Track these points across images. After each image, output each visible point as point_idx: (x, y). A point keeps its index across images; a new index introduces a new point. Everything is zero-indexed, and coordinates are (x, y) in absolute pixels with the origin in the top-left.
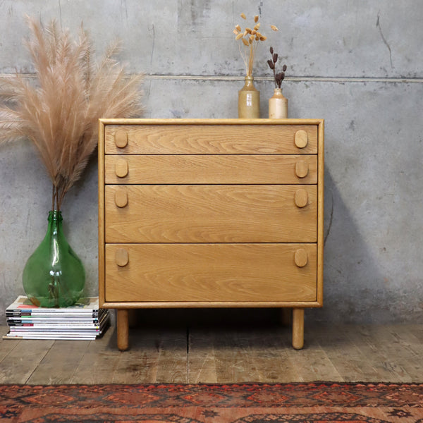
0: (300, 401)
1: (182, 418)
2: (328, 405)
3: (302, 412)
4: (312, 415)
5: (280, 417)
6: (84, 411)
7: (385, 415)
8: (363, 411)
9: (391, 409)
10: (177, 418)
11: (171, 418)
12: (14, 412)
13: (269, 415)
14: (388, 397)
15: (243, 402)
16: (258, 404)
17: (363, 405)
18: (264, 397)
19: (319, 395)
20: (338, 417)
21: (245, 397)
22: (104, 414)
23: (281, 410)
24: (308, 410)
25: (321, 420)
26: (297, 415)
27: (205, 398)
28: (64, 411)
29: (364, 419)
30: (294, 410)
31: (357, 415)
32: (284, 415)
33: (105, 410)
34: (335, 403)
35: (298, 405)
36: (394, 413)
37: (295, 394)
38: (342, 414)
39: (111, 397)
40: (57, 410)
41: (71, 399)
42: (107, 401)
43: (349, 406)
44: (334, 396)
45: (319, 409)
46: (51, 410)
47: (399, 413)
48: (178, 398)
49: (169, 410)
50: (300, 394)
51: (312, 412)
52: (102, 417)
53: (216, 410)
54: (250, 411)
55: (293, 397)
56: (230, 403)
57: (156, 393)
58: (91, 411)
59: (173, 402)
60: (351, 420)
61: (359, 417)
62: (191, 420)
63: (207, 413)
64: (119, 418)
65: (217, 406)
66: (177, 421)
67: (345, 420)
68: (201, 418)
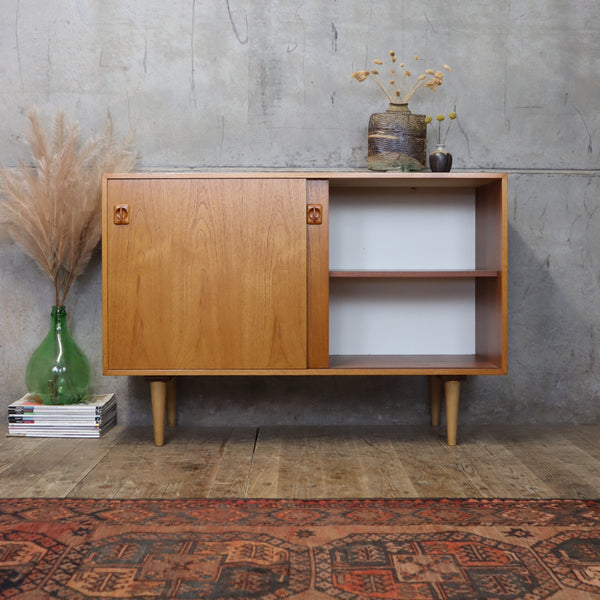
0: (405, 518)
1: (273, 538)
2: (437, 523)
3: (407, 531)
4: (419, 535)
5: (383, 537)
6: (165, 529)
7: (502, 535)
8: (477, 530)
9: (508, 529)
10: (267, 537)
11: (260, 538)
12: (86, 530)
13: (370, 534)
14: (505, 515)
15: (342, 520)
16: (358, 521)
17: (476, 524)
18: (365, 515)
19: (426, 512)
20: (448, 537)
21: (344, 515)
23: (385, 529)
24: (414, 529)
25: (429, 540)
26: (402, 534)
27: (299, 515)
28: (142, 529)
29: (479, 539)
30: (398, 529)
31: (469, 534)
32: (387, 534)
33: (188, 528)
34: (444, 521)
35: (404, 523)
36: (512, 533)
37: (400, 511)
38: (452, 533)
39: (195, 514)
40: (135, 527)
41: (151, 515)
42: (190, 518)
43: (461, 525)
44: (442, 514)
45: (428, 528)
46: (128, 528)
47: (517, 533)
48: (269, 515)
49: (259, 529)
50: (406, 511)
51: (419, 532)
52: (184, 537)
53: (311, 529)
54: (349, 529)
55: (399, 515)
56: (327, 520)
57: (245, 510)
58: (172, 529)
59: (264, 520)
60: (462, 541)
61: (471, 537)
62: (284, 542)
63: (300, 534)
64: (203, 537)
65: (312, 524)
66: (267, 541)
67: (456, 541)
68: (295, 539)
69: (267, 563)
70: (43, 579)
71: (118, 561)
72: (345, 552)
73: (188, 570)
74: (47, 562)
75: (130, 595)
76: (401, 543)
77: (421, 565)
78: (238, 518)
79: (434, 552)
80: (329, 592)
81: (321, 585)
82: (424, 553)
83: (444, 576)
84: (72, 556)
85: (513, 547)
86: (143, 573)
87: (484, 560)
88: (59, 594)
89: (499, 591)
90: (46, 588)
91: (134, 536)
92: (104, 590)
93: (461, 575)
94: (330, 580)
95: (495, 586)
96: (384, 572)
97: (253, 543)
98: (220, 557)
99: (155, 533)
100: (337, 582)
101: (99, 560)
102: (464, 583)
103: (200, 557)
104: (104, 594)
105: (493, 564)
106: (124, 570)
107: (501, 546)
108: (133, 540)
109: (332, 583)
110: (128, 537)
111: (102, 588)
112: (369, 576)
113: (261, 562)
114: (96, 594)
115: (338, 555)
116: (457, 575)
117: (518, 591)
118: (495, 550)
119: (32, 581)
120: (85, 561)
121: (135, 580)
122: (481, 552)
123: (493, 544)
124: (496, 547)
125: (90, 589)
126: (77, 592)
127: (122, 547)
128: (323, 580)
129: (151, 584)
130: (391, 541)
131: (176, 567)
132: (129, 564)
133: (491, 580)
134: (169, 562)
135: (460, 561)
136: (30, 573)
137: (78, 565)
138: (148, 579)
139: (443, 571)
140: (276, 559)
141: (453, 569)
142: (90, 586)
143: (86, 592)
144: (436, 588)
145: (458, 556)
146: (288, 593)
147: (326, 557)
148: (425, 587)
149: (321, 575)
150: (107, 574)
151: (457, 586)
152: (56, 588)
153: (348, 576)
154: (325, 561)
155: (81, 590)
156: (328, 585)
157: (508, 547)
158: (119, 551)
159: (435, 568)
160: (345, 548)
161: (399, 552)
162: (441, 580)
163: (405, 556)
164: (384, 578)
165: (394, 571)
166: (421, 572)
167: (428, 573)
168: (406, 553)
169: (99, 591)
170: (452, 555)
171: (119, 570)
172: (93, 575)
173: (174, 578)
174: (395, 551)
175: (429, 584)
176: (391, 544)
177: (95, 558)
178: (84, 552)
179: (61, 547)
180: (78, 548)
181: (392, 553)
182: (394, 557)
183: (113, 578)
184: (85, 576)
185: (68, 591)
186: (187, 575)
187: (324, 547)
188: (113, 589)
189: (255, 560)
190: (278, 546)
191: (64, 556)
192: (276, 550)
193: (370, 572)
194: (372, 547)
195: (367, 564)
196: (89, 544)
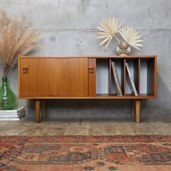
0: (129, 141)
1: (85, 146)
2: (140, 142)
3: (130, 144)
4: (134, 145)
6: (48, 144)
7: (162, 145)
8: (153, 144)
9: (164, 143)
10: (83, 146)
11: (81, 146)
12: (22, 144)
15: (108, 141)
16: (113, 141)
17: (153, 142)
18: (115, 140)
19: (136, 139)
21: (109, 140)
22: (56, 145)
23: (122, 143)
24: (133, 144)
25: (137, 146)
27: (94, 140)
29: (154, 146)
30: (127, 143)
31: (151, 145)
33: (56, 143)
34: (142, 141)
38: (145, 145)
39: (59, 139)
41: (44, 140)
42: (57, 141)
43: (148, 142)
44: (141, 139)
45: (136, 143)
46: (36, 143)
47: (167, 145)
48: (84, 140)
49: (80, 143)
51: (134, 144)
52: (55, 146)
53: (98, 143)
54: (110, 144)
55: (127, 140)
56: (103, 141)
57: (75, 139)
58: (51, 144)
59: (82, 141)
60: (149, 146)
61: (151, 146)
62: (89, 146)
63: (94, 145)
64: (61, 145)
65: (98, 142)
66: (83, 147)
67: (146, 146)
68: (92, 146)
69: (83, 152)
70: (8, 156)
71: (34, 152)
72: (109, 149)
73: (57, 154)
74: (9, 152)
75: (38, 161)
76: (128, 147)
77: (135, 153)
78: (73, 141)
79: (140, 149)
80: (105, 160)
81: (102, 158)
82: (136, 149)
83: (143, 155)
84: (18, 151)
85: (165, 148)
86: (42, 155)
87: (156, 151)
88: (14, 160)
89: (161, 159)
90: (9, 159)
91: (38, 145)
92: (29, 159)
93: (149, 155)
94: (105, 156)
95: (160, 158)
96: (122, 155)
97: (78, 147)
98: (68, 151)
99: (46, 145)
100: (107, 157)
101: (27, 152)
102: (149, 157)
103: (61, 151)
104: (29, 160)
105: (159, 152)
106: (36, 154)
107: (161, 148)
108: (38, 146)
109: (105, 157)
110: (36, 146)
111: (28, 159)
112: (118, 156)
113: (81, 152)
114: (26, 160)
115: (107, 150)
116: (147, 155)
117: (168, 160)
118: (159, 149)
119: (5, 157)
120: (22, 152)
121: (39, 157)
122: (155, 149)
123: (159, 147)
124: (160, 148)
125: (24, 159)
126: (20, 159)
127: (34, 148)
128: (102, 157)
129: (44, 158)
130: (124, 146)
131: (53, 153)
132: (37, 152)
133: (158, 156)
134: (51, 152)
135: (148, 152)
136: (4, 155)
137: (20, 153)
138: (43, 156)
139: (143, 154)
140: (86, 151)
141: (146, 154)
142: (24, 158)
143: (23, 159)
144: (140, 158)
145: (147, 151)
146: (91, 160)
147: (103, 151)
148: (137, 158)
149: (102, 155)
150: (30, 155)
151: (147, 158)
152: (13, 159)
153: (111, 155)
154: (103, 152)
155: (21, 159)
156: (104, 158)
157: (164, 148)
158: (34, 149)
159: (140, 153)
160: (109, 148)
161: (127, 149)
162: (142, 157)
163: (129, 150)
164: (123, 156)
165: (126, 154)
166: (135, 154)
167: (137, 155)
168: (130, 149)
169: (27, 159)
170: (146, 150)
171: (34, 154)
172: (25, 155)
173: (52, 156)
174: (126, 149)
175: (138, 158)
176: (125, 147)
177: (25, 151)
178: (22, 150)
179: (14, 148)
180: (20, 149)
181: (125, 150)
182: (126, 151)
183: (32, 156)
184: (22, 155)
185: (17, 159)
186: (57, 155)
187: (102, 148)
188: (32, 159)
189: (79, 151)
190: (87, 148)
191: (15, 151)
192: (86, 149)
193: (118, 154)
194: (118, 148)
195: (117, 153)
196: (23, 147)
